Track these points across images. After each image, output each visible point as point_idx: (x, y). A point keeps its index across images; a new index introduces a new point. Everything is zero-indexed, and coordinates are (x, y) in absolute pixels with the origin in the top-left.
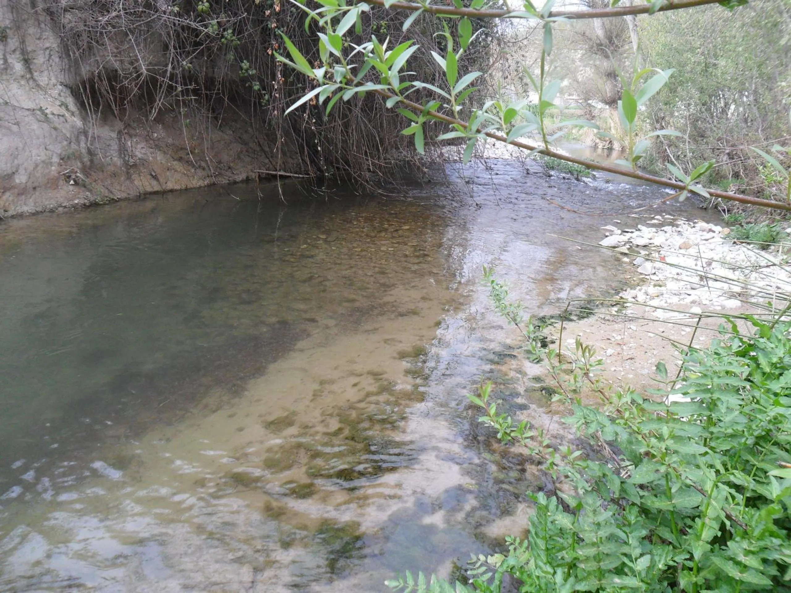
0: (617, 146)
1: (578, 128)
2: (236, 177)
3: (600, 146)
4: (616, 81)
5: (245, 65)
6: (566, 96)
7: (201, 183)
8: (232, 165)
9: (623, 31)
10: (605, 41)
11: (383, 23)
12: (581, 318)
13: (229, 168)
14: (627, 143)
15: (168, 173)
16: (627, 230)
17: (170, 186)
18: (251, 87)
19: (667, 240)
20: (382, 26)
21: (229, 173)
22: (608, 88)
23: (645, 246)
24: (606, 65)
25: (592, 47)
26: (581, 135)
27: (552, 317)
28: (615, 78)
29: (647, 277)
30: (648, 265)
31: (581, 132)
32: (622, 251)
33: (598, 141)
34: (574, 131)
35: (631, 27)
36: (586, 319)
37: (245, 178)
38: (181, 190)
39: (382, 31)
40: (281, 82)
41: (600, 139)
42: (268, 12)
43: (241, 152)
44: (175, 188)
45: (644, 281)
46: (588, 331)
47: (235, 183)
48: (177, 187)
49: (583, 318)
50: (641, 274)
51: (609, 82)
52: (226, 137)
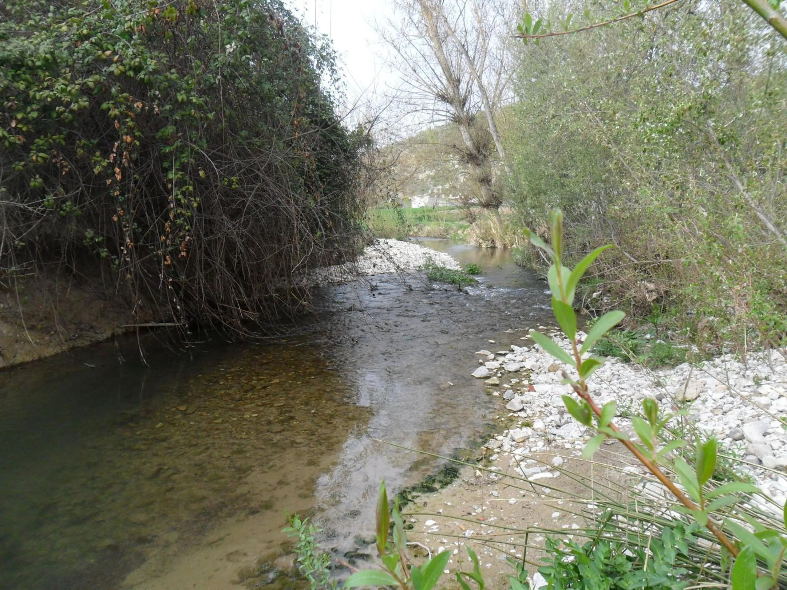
0: (499, 245)
1: (463, 229)
2: (99, 336)
3: (484, 246)
4: (490, 186)
5: (89, 233)
6: (451, 197)
7: (58, 350)
8: (94, 323)
9: (488, 141)
10: (474, 152)
11: (234, 179)
12: (445, 484)
13: (92, 327)
14: (507, 241)
15: (17, 346)
16: (500, 352)
17: (19, 359)
18: (98, 254)
19: (537, 361)
20: (233, 182)
21: (91, 334)
22: (483, 193)
23: (516, 372)
24: (478, 171)
25: (463, 157)
26: (466, 235)
27: (414, 489)
28: (488, 183)
29: (516, 415)
30: (517, 398)
31: (465, 232)
32: (493, 382)
33: (481, 241)
34: (459, 232)
35: (495, 138)
36: (449, 486)
37: (110, 336)
38: (33, 361)
39: (233, 186)
40: (130, 247)
41: (483, 239)
42: (109, 182)
43: (105, 308)
44: (26, 360)
45: (512, 421)
46: (449, 504)
47: (99, 343)
48: (28, 359)
49: (447, 484)
50: (510, 411)
51: (483, 187)
52: (87, 295)
